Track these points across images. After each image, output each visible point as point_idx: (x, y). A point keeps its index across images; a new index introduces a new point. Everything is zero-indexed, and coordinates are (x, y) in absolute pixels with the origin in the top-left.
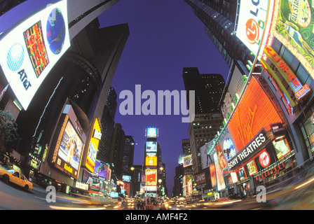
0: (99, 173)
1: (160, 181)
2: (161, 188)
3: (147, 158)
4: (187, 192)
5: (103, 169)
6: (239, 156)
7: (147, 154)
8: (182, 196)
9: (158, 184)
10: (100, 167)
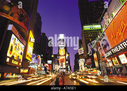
0: (35, 61)
1: (67, 62)
2: (68, 66)
3: (60, 50)
4: (82, 68)
5: (37, 58)
6: (112, 50)
7: (60, 48)
8: (79, 71)
9: (66, 64)
10: (35, 57)
